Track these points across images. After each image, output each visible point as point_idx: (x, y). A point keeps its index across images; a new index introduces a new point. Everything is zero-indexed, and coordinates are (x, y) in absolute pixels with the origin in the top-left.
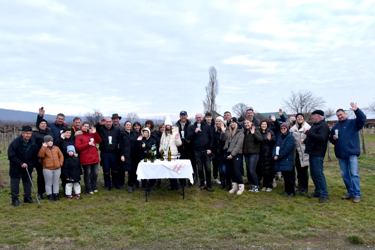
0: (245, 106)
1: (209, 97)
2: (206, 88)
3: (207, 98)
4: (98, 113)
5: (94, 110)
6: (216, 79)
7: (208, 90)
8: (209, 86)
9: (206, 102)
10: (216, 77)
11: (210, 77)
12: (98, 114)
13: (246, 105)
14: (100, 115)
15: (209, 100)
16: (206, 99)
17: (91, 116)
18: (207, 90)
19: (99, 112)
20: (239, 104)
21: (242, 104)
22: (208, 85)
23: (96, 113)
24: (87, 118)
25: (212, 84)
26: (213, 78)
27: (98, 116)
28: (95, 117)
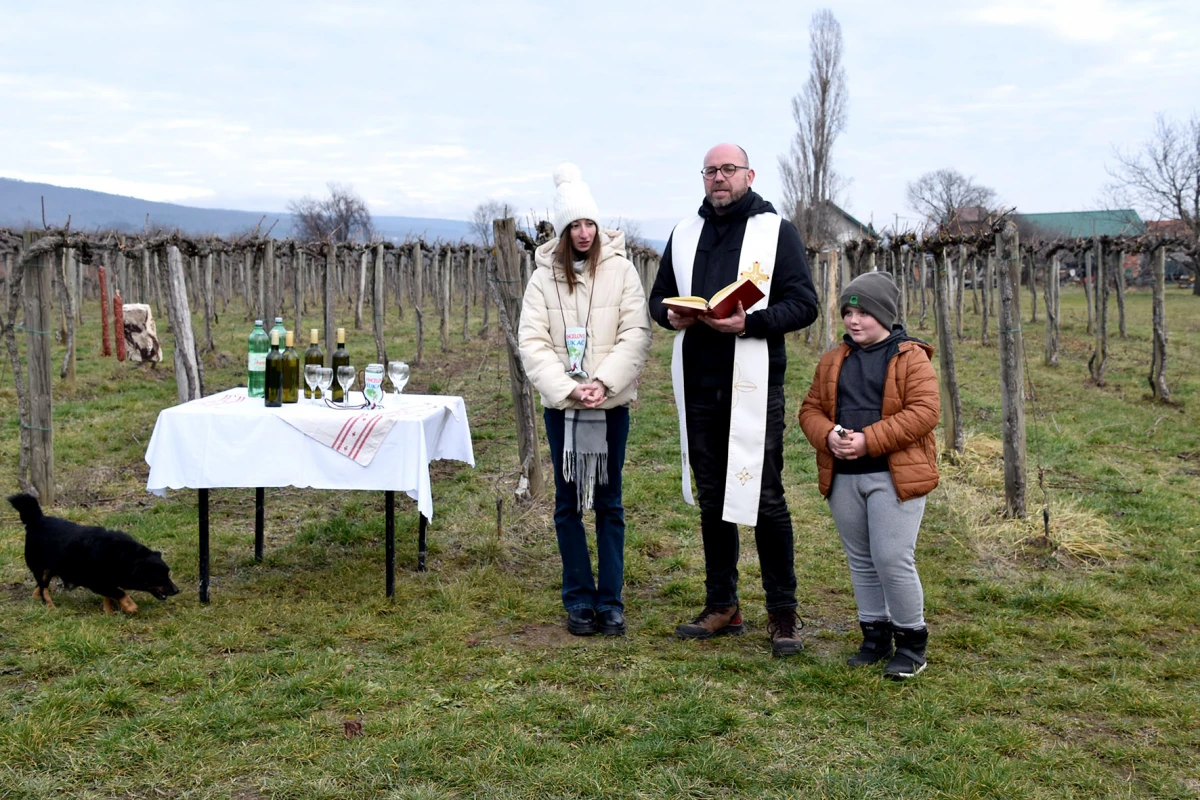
0: (963, 181)
1: (807, 144)
2: (796, 103)
3: (798, 148)
4: (346, 200)
5: (332, 187)
6: (839, 68)
7: (802, 113)
8: (805, 92)
9: (792, 164)
10: (837, 57)
11: (815, 55)
12: (348, 204)
13: (966, 177)
14: (355, 207)
15: (805, 156)
16: (793, 151)
17: (317, 209)
18: (797, 111)
19: (350, 196)
20: (939, 173)
21: (950, 175)
22: (802, 92)
23: (337, 199)
24: (303, 218)
25: (819, 86)
26: (828, 62)
27: (347, 210)
28: (334, 215)
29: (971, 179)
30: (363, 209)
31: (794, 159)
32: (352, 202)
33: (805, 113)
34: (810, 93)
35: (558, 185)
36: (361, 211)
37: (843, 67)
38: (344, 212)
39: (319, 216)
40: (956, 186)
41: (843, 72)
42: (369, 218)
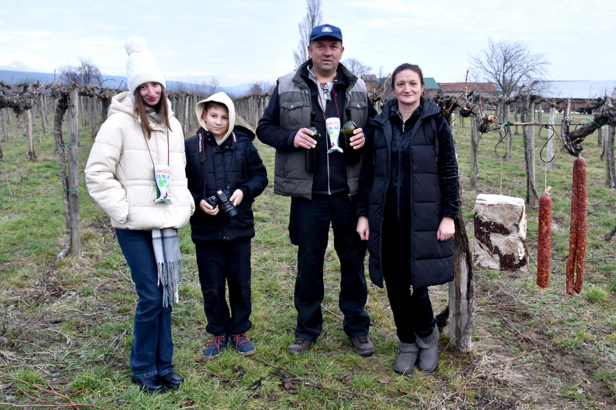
0: (359, 63)
1: (305, 44)
2: (300, 26)
3: (301, 46)
4: (88, 66)
5: (81, 60)
6: (319, 11)
7: (303, 31)
8: (304, 21)
9: (299, 53)
10: (319, 5)
11: (309, 5)
12: (90, 68)
13: (360, 62)
14: (93, 69)
15: (305, 50)
16: (299, 47)
17: (74, 70)
18: (301, 29)
19: (91, 64)
20: (349, 59)
21: (353, 61)
22: (302, 21)
23: (84, 65)
24: (67, 75)
25: (311, 19)
26: (315, 8)
27: (89, 71)
28: (83, 73)
29: (362, 63)
30: (97, 71)
31: (300, 52)
32: (91, 67)
33: (304, 31)
34: (306, 22)
35: (129, 54)
36: (96, 72)
37: (321, 11)
38: (87, 72)
39: (75, 74)
40: (356, 65)
41: (321, 13)
42: (100, 75)
